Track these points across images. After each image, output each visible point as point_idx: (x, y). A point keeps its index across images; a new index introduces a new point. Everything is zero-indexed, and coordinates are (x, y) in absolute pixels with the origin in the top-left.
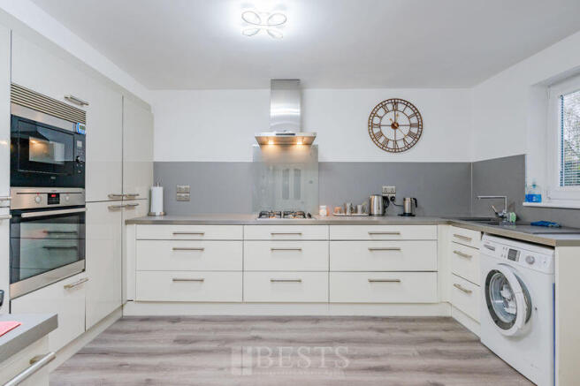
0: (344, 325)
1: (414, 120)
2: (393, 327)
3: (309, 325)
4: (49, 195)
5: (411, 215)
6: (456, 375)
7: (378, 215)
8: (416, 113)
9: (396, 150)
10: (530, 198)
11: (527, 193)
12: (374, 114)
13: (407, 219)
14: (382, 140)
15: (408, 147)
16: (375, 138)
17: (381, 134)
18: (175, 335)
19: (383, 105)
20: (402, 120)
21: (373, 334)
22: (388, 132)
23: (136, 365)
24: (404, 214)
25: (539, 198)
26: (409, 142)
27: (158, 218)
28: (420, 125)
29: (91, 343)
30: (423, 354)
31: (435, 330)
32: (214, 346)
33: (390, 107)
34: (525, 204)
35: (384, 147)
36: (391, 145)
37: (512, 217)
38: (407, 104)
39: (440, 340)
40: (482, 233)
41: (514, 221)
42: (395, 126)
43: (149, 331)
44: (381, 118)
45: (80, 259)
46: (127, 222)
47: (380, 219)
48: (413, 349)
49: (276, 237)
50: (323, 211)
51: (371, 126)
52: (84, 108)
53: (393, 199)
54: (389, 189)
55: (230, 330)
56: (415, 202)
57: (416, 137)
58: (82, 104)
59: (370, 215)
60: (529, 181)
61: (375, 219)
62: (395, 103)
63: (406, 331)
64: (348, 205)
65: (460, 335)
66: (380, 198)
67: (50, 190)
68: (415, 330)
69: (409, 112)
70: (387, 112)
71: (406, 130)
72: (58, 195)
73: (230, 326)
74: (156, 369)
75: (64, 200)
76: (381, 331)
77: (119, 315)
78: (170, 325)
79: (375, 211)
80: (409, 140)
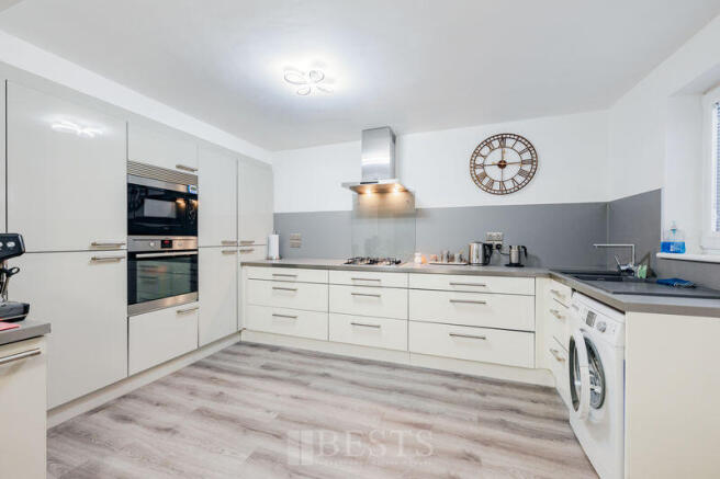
0: (420, 377)
1: (527, 156)
2: (471, 387)
3: (384, 371)
4: (163, 241)
5: (518, 265)
6: (504, 451)
7: (478, 264)
8: (530, 147)
9: (503, 192)
10: (666, 247)
11: (662, 241)
12: (477, 153)
13: (514, 270)
14: (485, 182)
15: (518, 188)
16: (478, 179)
17: (485, 175)
18: (264, 362)
19: (487, 142)
20: (511, 156)
21: (443, 391)
22: (494, 173)
23: (223, 380)
24: (511, 265)
25: (681, 248)
26: (520, 182)
27: (274, 262)
28: (534, 162)
29: (207, 358)
30: (481, 421)
31: (521, 399)
32: (287, 375)
33: (496, 144)
34: (659, 255)
35: (489, 189)
36: (496, 186)
37: (641, 271)
38: (518, 138)
39: (518, 411)
40: (574, 290)
41: (644, 277)
42: (502, 165)
43: (249, 355)
44: (485, 157)
45: (192, 291)
46: (243, 264)
47: (481, 269)
48: (475, 414)
49: (358, 282)
50: (418, 259)
51: (474, 166)
52: (195, 173)
53: (499, 247)
54: (494, 236)
55: (310, 364)
56: (523, 251)
57: (529, 176)
58: (193, 170)
59: (470, 264)
60: (666, 225)
61: (474, 268)
62: (502, 138)
63: (483, 394)
64: (445, 253)
65: (551, 410)
66: (481, 246)
67: (164, 238)
68: (495, 395)
69: (520, 147)
70: (492, 150)
71: (516, 169)
72: (171, 242)
73: (313, 361)
74: (232, 385)
75: (176, 246)
76: (454, 389)
77: (237, 339)
78: (269, 353)
79: (474, 260)
80: (520, 179)
